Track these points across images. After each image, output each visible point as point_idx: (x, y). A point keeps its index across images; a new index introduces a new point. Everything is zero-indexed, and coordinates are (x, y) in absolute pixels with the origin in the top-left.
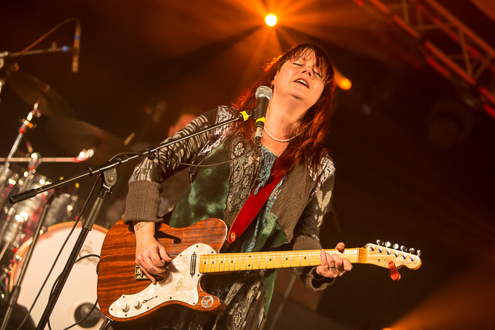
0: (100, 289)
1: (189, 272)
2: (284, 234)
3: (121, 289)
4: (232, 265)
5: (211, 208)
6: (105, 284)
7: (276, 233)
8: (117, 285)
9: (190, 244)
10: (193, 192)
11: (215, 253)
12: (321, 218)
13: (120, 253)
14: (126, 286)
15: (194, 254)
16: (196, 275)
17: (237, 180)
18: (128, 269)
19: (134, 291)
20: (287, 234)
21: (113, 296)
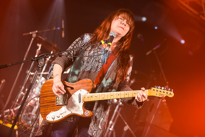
1: (78, 101)
4: (96, 98)
6: (43, 107)
8: (49, 107)
14: (53, 108)
15: (80, 94)
16: (81, 103)
19: (56, 110)
21: (47, 112)
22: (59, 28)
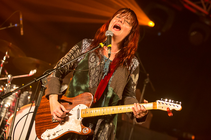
0: (37, 127)
1: (77, 117)
2: (117, 96)
3: (46, 127)
4: (96, 113)
5: (83, 87)
6: (39, 125)
7: (113, 96)
9: (76, 105)
10: (75, 81)
11: (88, 108)
12: (135, 87)
13: (45, 110)
14: (49, 125)
15: (79, 109)
16: (80, 119)
17: (93, 73)
18: (49, 118)
19: (52, 127)
20: (119, 96)
21: (43, 130)
22: (16, 25)
